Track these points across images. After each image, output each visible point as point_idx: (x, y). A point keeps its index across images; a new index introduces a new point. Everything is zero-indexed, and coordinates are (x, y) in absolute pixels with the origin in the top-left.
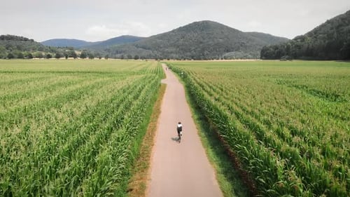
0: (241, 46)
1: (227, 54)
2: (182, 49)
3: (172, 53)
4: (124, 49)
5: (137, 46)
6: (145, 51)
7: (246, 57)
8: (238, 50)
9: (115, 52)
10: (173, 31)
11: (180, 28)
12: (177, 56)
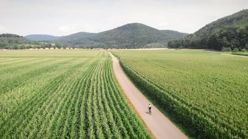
0: (158, 39)
1: (149, 45)
2: (120, 42)
3: (113, 44)
4: (81, 41)
5: (90, 40)
6: (96, 43)
7: (160, 47)
8: (156, 42)
9: (75, 43)
10: (114, 29)
11: (119, 27)
12: (117, 46)
